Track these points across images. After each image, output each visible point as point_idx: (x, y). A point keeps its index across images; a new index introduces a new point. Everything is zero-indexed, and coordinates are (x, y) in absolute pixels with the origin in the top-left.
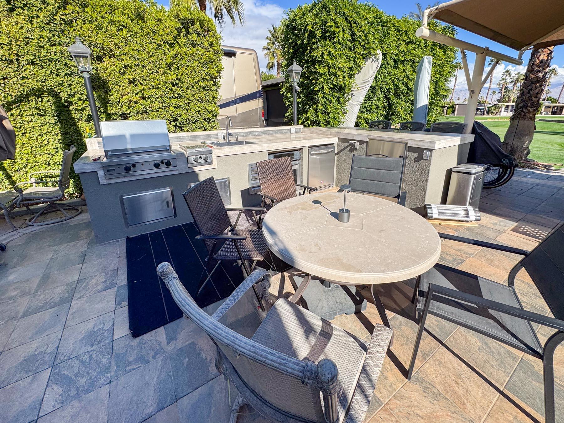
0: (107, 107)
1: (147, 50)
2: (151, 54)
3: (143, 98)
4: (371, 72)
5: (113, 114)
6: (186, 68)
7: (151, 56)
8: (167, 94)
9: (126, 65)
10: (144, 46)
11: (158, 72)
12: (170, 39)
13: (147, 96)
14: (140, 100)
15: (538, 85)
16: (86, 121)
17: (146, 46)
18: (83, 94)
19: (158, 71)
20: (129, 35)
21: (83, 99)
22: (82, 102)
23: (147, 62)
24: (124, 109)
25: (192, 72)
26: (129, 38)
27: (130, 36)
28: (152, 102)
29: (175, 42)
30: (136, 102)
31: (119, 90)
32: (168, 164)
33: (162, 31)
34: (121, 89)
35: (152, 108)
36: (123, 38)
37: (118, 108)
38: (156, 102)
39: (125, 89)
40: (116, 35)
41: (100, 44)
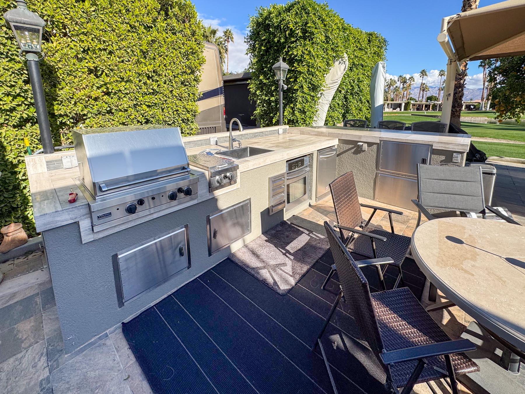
0: (53, 105)
1: (116, 31)
2: (123, 37)
3: (108, 94)
4: (339, 73)
5: (61, 116)
6: (164, 58)
7: (122, 40)
8: (140, 89)
9: (86, 48)
10: (114, 26)
11: (129, 61)
12: (148, 20)
13: (113, 91)
14: (103, 96)
15: (460, 89)
16: (14, 127)
17: (116, 26)
18: (14, 86)
19: (130, 59)
20: (93, 9)
21: (14, 93)
22: (11, 98)
23: (115, 47)
24: (79, 108)
25: (170, 63)
26: (93, 13)
27: (94, 11)
28: (119, 99)
29: (153, 26)
30: (96, 99)
31: (73, 82)
32: (188, 192)
33: (138, 10)
34: (76, 80)
35: (120, 107)
36: (83, 12)
37: (70, 107)
38: (125, 99)
39: (82, 80)
40: (75, 6)
41: (49, 16)
